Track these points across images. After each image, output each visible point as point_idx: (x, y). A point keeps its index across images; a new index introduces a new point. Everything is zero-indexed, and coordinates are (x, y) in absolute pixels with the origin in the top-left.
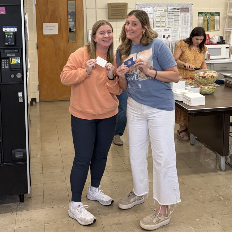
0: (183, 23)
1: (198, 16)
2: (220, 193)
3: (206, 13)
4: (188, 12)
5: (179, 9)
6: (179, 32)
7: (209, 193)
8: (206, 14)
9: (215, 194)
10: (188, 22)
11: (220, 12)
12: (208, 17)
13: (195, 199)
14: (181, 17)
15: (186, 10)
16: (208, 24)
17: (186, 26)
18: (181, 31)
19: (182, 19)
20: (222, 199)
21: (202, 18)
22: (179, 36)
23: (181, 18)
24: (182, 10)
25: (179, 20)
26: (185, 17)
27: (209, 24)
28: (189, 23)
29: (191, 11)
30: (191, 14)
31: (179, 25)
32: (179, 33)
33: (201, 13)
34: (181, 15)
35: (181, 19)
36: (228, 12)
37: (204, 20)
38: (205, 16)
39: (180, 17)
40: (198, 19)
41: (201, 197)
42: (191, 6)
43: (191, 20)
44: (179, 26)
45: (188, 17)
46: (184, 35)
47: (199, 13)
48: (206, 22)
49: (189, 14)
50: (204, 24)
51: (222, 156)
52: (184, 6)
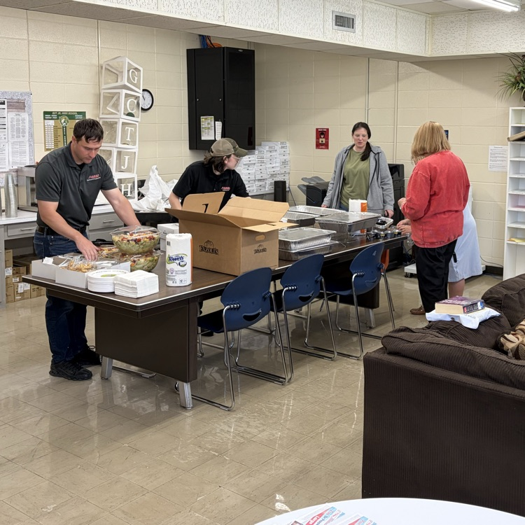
0: (15, 133)
1: (45, 119)
2: (207, 445)
3: (60, 113)
4: (23, 111)
5: (3, 103)
6: (6, 152)
7: (190, 452)
8: (59, 115)
9: (201, 451)
10: (24, 132)
11: (85, 112)
12: (63, 121)
13: (175, 469)
14: (10, 120)
15: (18, 105)
16: (64, 135)
17: (21, 139)
18: (10, 150)
19: (12, 126)
20: (217, 454)
21: (52, 123)
22: (7, 161)
23: (10, 124)
24: (11, 105)
25: (6, 127)
26: (18, 120)
27: (66, 135)
28: (27, 134)
29: (30, 108)
30: (30, 115)
31: (5, 138)
32: (7, 154)
33: (50, 113)
34: (10, 116)
35: (8, 125)
36: (101, 112)
37: (56, 128)
38: (58, 119)
39: (8, 122)
40: (44, 126)
41: (182, 462)
42: (29, 97)
43: (30, 128)
44: (7, 141)
45: (23, 120)
46: (18, 158)
47: (45, 113)
48: (60, 133)
49: (25, 115)
50: (56, 136)
51: (186, 382)
52: (15, 98)
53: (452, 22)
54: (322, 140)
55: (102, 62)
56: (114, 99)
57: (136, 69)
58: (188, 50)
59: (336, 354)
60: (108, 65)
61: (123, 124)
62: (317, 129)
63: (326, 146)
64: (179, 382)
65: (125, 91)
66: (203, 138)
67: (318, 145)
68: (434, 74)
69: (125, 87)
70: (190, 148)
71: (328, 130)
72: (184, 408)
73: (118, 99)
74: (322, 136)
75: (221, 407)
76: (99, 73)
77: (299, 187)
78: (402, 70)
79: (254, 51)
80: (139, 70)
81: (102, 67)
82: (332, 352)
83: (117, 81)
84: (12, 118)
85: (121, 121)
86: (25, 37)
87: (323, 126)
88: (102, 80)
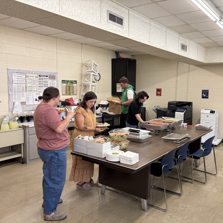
1: (62, 83)
4: (54, 79)
5: (47, 76)
8: (67, 82)
11: (77, 81)
12: (69, 84)
14: (49, 83)
15: (53, 77)
16: (69, 89)
21: (65, 84)
24: (50, 77)
26: (52, 83)
29: (57, 78)
30: (57, 81)
33: (64, 81)
36: (83, 81)
37: (66, 86)
38: (67, 83)
40: (62, 86)
42: (57, 74)
45: (55, 83)
48: (68, 88)
49: (55, 81)
50: (66, 90)
51: (146, 199)
52: (51, 74)
53: (215, 50)
54: (159, 93)
55: (83, 62)
56: (88, 76)
57: (96, 65)
58: (112, 59)
59: (193, 180)
60: (85, 63)
61: (92, 85)
62: (157, 89)
63: (160, 95)
64: (142, 199)
65: (92, 73)
66: (117, 91)
67: (157, 95)
68: (204, 70)
69: (93, 72)
70: (112, 95)
71: (161, 89)
72: (144, 210)
73: (90, 76)
74: (159, 91)
75: (160, 209)
76: (82, 66)
77: (153, 110)
78: (191, 68)
79: (136, 60)
80: (97, 66)
81: (83, 64)
82: (192, 179)
83: (88, 70)
84: (50, 82)
85: (91, 84)
86: (56, 51)
87: (159, 88)
88: (83, 69)
